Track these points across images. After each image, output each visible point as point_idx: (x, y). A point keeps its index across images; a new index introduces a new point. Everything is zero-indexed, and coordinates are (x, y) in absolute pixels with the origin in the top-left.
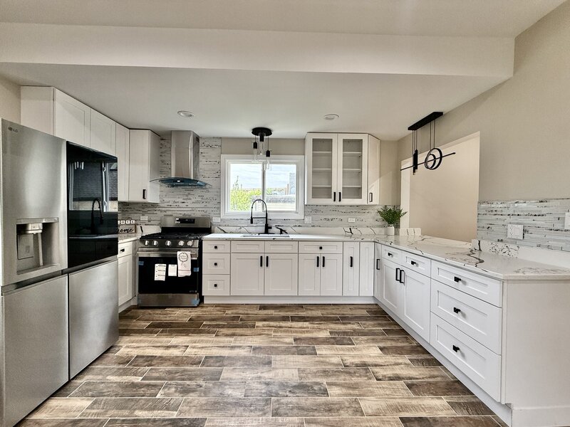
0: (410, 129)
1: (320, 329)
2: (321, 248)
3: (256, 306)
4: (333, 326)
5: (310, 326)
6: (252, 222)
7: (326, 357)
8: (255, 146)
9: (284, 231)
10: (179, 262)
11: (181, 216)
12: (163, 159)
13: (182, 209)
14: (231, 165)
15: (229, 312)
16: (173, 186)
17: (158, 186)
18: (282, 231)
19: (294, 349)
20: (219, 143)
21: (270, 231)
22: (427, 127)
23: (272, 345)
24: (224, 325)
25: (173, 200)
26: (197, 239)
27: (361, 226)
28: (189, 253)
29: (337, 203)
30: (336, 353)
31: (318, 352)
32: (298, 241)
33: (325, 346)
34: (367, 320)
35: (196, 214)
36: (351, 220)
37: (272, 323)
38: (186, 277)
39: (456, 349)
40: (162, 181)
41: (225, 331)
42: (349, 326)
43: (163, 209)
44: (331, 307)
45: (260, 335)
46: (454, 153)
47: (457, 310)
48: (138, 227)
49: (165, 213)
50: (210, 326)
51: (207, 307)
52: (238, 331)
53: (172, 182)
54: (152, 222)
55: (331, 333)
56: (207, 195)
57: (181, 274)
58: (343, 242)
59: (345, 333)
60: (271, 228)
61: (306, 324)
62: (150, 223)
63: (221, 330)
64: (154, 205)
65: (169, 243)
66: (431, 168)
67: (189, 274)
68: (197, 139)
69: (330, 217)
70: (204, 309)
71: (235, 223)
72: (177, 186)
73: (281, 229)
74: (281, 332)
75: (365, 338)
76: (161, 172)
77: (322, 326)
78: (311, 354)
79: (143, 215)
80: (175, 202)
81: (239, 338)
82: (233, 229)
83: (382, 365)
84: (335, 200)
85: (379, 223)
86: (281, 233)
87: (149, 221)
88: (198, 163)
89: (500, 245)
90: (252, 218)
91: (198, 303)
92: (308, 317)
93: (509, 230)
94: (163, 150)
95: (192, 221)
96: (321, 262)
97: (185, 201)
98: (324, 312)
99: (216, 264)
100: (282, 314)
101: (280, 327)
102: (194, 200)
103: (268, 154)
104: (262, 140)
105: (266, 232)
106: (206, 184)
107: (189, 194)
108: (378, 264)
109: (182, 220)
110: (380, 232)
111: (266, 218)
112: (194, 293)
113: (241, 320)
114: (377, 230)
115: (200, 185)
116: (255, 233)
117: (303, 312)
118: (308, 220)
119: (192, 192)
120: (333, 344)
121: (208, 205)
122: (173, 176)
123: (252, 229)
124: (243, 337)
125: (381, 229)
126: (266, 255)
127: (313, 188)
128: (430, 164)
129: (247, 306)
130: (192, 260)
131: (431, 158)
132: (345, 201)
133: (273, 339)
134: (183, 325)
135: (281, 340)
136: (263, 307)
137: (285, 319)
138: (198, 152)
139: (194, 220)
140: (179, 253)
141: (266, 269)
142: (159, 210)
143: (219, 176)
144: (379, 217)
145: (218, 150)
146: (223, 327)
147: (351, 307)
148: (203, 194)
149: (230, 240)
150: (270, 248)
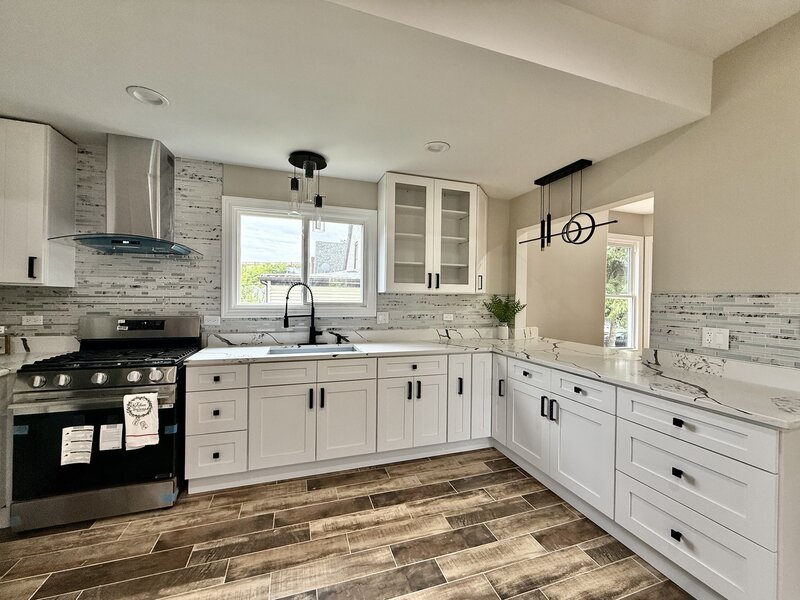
0: (537, 182)
1: (430, 517)
2: (415, 367)
3: (299, 483)
4: (446, 504)
5: (410, 511)
6: (286, 325)
7: (464, 583)
8: (295, 184)
9: (344, 338)
10: (128, 417)
11: (132, 314)
12: (84, 192)
13: (134, 300)
14: (242, 217)
15: (247, 507)
16: (111, 252)
17: (70, 251)
18: (340, 339)
19: (401, 578)
20: (217, 172)
21: (319, 338)
22: (566, 181)
23: (356, 577)
24: (242, 544)
25: (111, 280)
26: (173, 364)
27: (462, 326)
28: (153, 397)
29: (433, 290)
30: (476, 566)
31: (446, 574)
32: (378, 357)
33: (453, 555)
34: (492, 482)
35: (166, 310)
36: (449, 317)
37: (342, 520)
38: (148, 448)
39: (676, 535)
40: (84, 240)
41: (247, 561)
42: (472, 499)
43: (86, 300)
44: (431, 464)
45: (324, 554)
46: (616, 221)
47: (677, 473)
48: (17, 342)
49: (90, 309)
50: (209, 553)
51: (197, 502)
52: (278, 554)
53: (110, 244)
54: (54, 329)
55: (450, 520)
56: (190, 273)
57: (134, 444)
58: (448, 355)
59: (472, 516)
60: (321, 333)
61: (402, 509)
62: (47, 331)
63: (239, 559)
64: (59, 292)
65: (100, 378)
66: (574, 242)
67: (155, 441)
68: (169, 160)
69: (417, 313)
70: (190, 510)
71: (251, 326)
72: (120, 252)
73: (336, 335)
74: (364, 536)
75: (504, 520)
76: (80, 222)
77: (431, 509)
78: (434, 582)
79: (30, 313)
80: (114, 285)
81: (282, 575)
82: (248, 337)
83: (556, 578)
84: (430, 287)
85: (486, 321)
86: (339, 342)
87: (46, 326)
88: (171, 209)
89: (692, 358)
90: (286, 318)
91: (174, 497)
92: (400, 492)
93: (706, 337)
94: (85, 174)
95: (158, 324)
96: (414, 390)
97: (142, 284)
98: (424, 476)
99: (216, 413)
100: (354, 492)
101: (359, 526)
102: (162, 282)
103: (319, 202)
104: (309, 174)
105: (312, 341)
106: (189, 251)
107: (151, 269)
108: (502, 388)
109: (133, 324)
110: (487, 333)
111: (313, 316)
112: (168, 479)
113: (279, 523)
114: (483, 331)
115: (176, 253)
116: (292, 344)
117: (388, 482)
118: (383, 318)
119: (155, 267)
120: (462, 547)
121: (194, 292)
122: (111, 230)
123: (285, 336)
124: (291, 570)
125: (488, 329)
126: (320, 386)
127: (396, 265)
128: (573, 236)
129: (282, 486)
130: (161, 412)
131: (573, 227)
132: (445, 288)
133: (353, 561)
134: (142, 565)
135: (370, 558)
136: (315, 483)
137: (361, 504)
138: (172, 188)
139: (163, 322)
140: (127, 399)
141: (321, 412)
142: (75, 303)
143: (218, 238)
144: (486, 312)
145: (216, 187)
146: (240, 550)
147: (461, 458)
148: (183, 270)
149: (249, 362)
150: (326, 373)
